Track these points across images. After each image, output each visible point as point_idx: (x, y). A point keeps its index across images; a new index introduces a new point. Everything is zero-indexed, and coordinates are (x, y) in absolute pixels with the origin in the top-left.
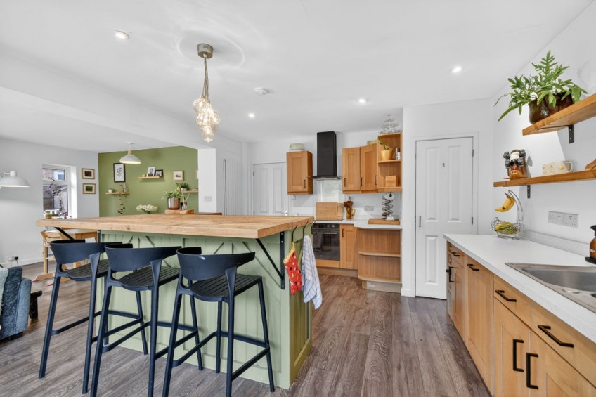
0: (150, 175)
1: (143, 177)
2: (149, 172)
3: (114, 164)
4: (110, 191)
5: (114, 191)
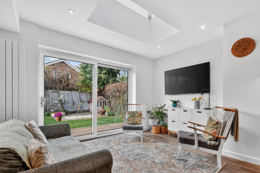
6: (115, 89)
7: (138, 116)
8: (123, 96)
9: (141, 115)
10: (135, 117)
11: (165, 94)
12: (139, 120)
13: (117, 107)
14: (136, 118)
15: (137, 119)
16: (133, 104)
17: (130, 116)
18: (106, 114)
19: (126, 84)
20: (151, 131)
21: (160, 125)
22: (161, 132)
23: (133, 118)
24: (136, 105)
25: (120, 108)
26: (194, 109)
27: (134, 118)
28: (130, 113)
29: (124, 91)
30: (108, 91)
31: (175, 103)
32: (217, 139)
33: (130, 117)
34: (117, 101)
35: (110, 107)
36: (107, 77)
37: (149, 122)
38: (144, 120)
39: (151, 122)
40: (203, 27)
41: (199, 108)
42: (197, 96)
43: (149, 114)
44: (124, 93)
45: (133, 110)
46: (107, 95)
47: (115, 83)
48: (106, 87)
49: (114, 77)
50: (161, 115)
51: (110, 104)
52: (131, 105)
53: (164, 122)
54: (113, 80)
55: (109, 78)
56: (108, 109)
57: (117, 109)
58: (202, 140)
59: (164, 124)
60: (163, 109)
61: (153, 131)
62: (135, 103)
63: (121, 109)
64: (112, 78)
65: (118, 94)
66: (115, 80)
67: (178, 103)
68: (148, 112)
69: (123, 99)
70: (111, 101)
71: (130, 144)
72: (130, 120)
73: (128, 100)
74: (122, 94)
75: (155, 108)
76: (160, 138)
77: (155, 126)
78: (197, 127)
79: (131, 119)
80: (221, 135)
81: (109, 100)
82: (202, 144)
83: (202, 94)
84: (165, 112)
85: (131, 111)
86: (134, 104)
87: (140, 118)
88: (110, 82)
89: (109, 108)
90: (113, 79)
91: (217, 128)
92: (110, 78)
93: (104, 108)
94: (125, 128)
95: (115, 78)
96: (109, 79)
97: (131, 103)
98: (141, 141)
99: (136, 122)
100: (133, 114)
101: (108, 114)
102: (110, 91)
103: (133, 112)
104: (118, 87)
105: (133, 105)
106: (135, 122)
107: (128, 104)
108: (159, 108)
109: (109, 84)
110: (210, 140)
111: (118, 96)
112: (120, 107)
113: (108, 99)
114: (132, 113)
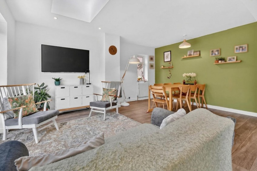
0: (190, 55)
1: (185, 57)
2: (188, 53)
3: (164, 52)
4: (162, 67)
5: (164, 67)
7: (30, 102)
15: (31, 107)
17: (17, 105)
28: (16, 100)
83: (86, 73)
100: (22, 101)
108: (37, 88)
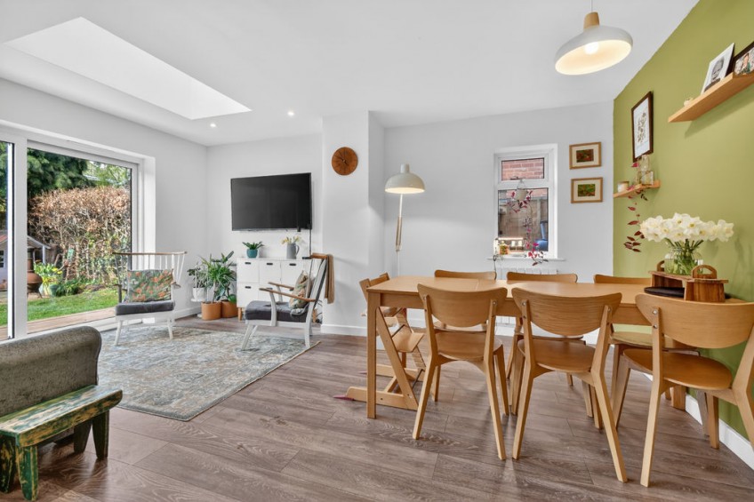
1: (687, 107)
2: (709, 80)
3: (633, 109)
6: (84, 210)
7: (161, 282)
8: (111, 231)
9: (171, 278)
10: (153, 283)
11: (234, 229)
12: (164, 289)
13: (90, 266)
14: (154, 287)
15: (157, 290)
16: (146, 252)
17: (136, 283)
18: (45, 289)
19: (125, 197)
20: (199, 316)
21: (221, 299)
22: (222, 316)
23: (147, 286)
24: (155, 254)
25: (103, 269)
26: (285, 258)
27: (149, 288)
28: (137, 275)
29: (119, 217)
30: (51, 215)
31: (253, 250)
32: (305, 304)
33: (139, 286)
34: (90, 246)
35: (58, 266)
36: (44, 166)
37: (193, 297)
38: (178, 290)
39: (198, 295)
40: (291, 114)
41: (295, 258)
42: (292, 234)
43: (193, 277)
44: (118, 223)
45: (146, 268)
46: (46, 228)
47: (80, 188)
48: (39, 201)
49: (75, 170)
50: (223, 275)
51: (61, 258)
52: (140, 256)
53: (231, 292)
54: (71, 178)
55: (52, 168)
56: (51, 272)
57: (91, 273)
58: (284, 309)
59: (229, 296)
60: (227, 263)
61: (203, 316)
62: (154, 252)
63: (106, 273)
64: (66, 172)
65: (93, 224)
66: (79, 179)
67: (258, 250)
68: (192, 272)
69: (114, 240)
70: (64, 247)
71: (139, 346)
72: (136, 293)
73: (130, 244)
74: (109, 224)
75: (208, 261)
76: (218, 325)
77: (209, 303)
78: (275, 288)
79: (140, 290)
80: (309, 297)
81: (54, 245)
82: (282, 316)
83: (299, 231)
84: (231, 268)
85: (140, 269)
86: (149, 254)
87: (165, 285)
88: (58, 184)
89: (55, 270)
90: (73, 174)
91: (304, 287)
92: (59, 170)
93: (33, 272)
94: (124, 311)
95: (80, 173)
96: (52, 173)
97: (140, 252)
98: (168, 336)
99: (157, 296)
100: (147, 278)
101: (54, 289)
102: (60, 213)
103: (148, 273)
104: (93, 204)
105: (146, 256)
106: (151, 296)
107: (130, 255)
108: (218, 261)
109: (55, 192)
110: (295, 307)
111: (92, 232)
112: (103, 265)
113: (48, 241)
114: (144, 275)
